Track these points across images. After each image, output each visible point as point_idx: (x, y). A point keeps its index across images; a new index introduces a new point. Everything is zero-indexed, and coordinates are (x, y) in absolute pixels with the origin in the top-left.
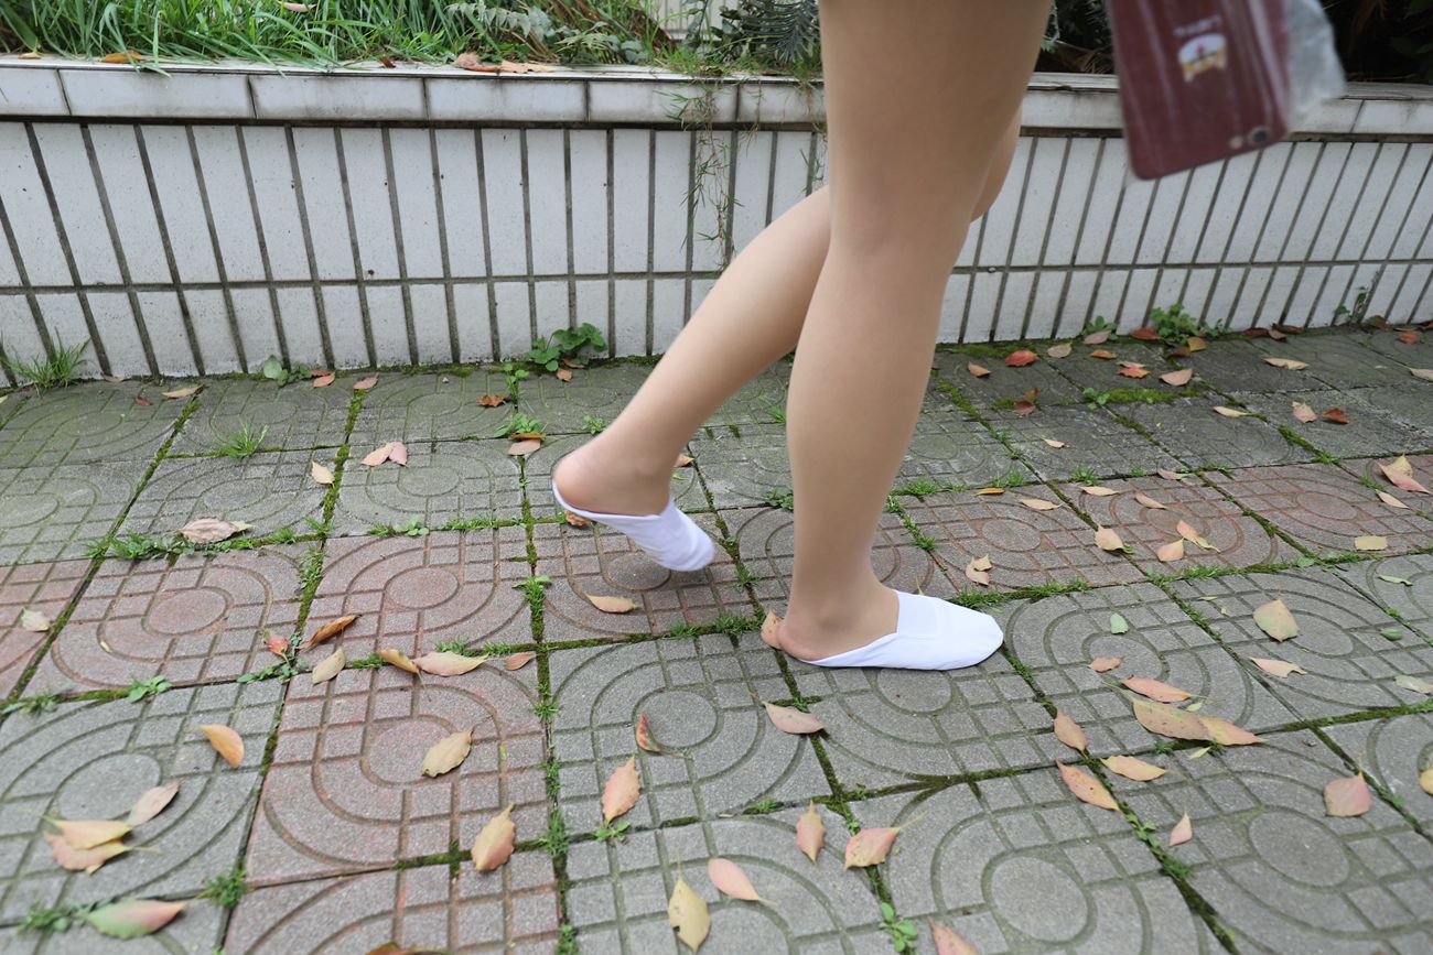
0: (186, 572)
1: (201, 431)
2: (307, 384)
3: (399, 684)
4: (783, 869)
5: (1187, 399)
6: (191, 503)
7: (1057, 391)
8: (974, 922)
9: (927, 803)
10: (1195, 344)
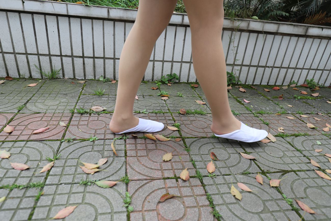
0: (94, 117)
1: (88, 90)
2: (110, 82)
3: (151, 143)
4: (255, 186)
5: (319, 99)
6: (91, 104)
7: (286, 95)
8: (305, 201)
9: (285, 175)
10: (317, 88)
